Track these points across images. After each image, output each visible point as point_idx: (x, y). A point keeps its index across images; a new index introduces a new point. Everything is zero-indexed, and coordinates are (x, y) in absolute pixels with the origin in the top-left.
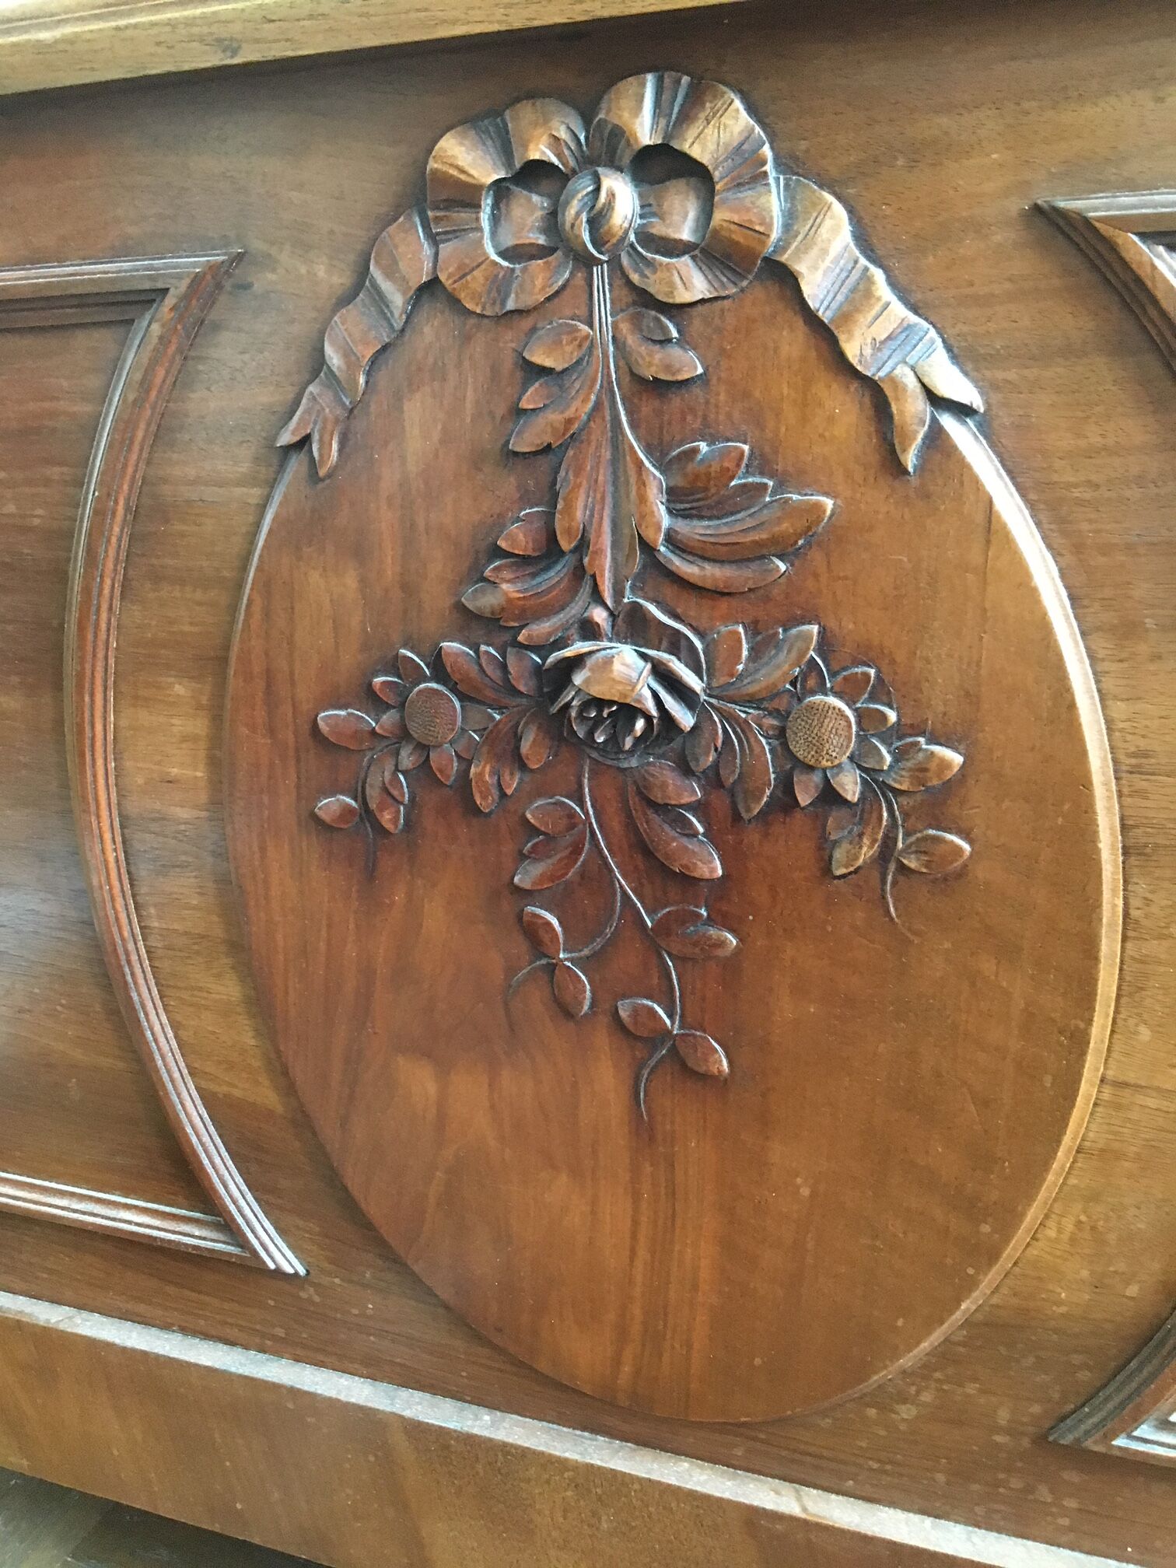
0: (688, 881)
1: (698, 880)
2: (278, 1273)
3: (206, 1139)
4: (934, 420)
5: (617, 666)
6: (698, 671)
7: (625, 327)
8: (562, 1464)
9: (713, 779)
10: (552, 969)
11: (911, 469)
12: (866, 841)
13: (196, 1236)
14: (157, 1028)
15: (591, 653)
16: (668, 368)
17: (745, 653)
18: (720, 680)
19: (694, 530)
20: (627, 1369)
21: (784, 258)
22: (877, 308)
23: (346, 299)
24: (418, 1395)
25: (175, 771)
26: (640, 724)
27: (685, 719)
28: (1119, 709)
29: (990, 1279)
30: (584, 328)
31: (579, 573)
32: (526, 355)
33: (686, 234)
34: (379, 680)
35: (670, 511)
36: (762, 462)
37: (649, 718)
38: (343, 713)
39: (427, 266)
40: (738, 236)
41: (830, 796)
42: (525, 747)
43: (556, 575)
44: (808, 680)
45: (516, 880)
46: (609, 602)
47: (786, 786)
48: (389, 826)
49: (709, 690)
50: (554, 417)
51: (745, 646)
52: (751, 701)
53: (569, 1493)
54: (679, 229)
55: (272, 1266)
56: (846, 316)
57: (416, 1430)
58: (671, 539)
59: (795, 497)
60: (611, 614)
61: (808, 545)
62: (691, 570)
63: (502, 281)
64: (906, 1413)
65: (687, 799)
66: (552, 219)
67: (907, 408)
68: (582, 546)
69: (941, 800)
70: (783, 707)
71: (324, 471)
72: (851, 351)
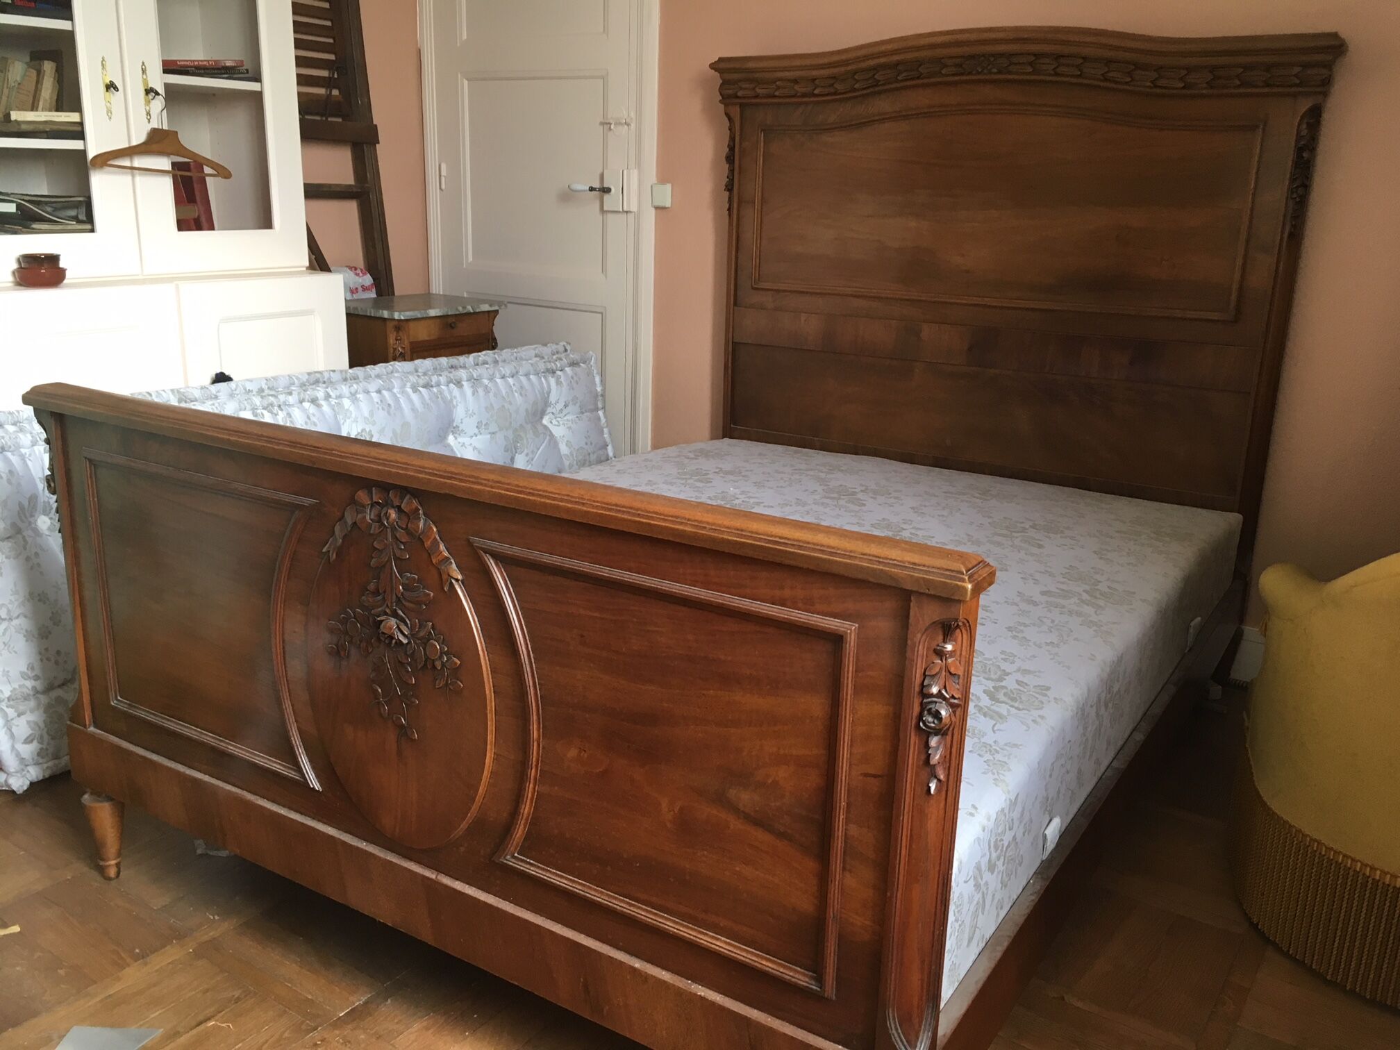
0: (408, 684)
1: (410, 684)
2: (314, 788)
4: (451, 580)
5: (390, 625)
6: (407, 627)
7: (393, 543)
8: (380, 858)
9: (411, 657)
10: (379, 703)
11: (446, 590)
12: (442, 680)
13: (292, 774)
14: (287, 705)
15: (385, 620)
16: (401, 555)
17: (417, 627)
18: (412, 633)
19: (407, 594)
21: (421, 537)
22: (438, 554)
23: (340, 520)
26: (394, 640)
27: (405, 641)
29: (474, 808)
30: (386, 541)
31: (384, 598)
32: (373, 544)
33: (404, 526)
34: (342, 616)
35: (402, 588)
36: (419, 581)
37: (396, 640)
38: (334, 622)
39: (356, 518)
40: (414, 530)
41: (434, 667)
42: (372, 640)
43: (379, 598)
44: (429, 637)
45: (371, 676)
46: (390, 607)
47: (426, 661)
48: (344, 656)
49: (410, 634)
50: (378, 560)
51: (418, 624)
52: (419, 639)
53: (382, 870)
55: (312, 786)
56: (433, 554)
57: (344, 843)
58: (402, 594)
59: (426, 591)
60: (391, 610)
61: (429, 603)
62: (407, 604)
63: (370, 525)
64: (462, 849)
65: (406, 661)
66: (379, 515)
67: (445, 577)
68: (385, 592)
69: (456, 671)
70: (426, 641)
71: (331, 560)
72: (434, 561)
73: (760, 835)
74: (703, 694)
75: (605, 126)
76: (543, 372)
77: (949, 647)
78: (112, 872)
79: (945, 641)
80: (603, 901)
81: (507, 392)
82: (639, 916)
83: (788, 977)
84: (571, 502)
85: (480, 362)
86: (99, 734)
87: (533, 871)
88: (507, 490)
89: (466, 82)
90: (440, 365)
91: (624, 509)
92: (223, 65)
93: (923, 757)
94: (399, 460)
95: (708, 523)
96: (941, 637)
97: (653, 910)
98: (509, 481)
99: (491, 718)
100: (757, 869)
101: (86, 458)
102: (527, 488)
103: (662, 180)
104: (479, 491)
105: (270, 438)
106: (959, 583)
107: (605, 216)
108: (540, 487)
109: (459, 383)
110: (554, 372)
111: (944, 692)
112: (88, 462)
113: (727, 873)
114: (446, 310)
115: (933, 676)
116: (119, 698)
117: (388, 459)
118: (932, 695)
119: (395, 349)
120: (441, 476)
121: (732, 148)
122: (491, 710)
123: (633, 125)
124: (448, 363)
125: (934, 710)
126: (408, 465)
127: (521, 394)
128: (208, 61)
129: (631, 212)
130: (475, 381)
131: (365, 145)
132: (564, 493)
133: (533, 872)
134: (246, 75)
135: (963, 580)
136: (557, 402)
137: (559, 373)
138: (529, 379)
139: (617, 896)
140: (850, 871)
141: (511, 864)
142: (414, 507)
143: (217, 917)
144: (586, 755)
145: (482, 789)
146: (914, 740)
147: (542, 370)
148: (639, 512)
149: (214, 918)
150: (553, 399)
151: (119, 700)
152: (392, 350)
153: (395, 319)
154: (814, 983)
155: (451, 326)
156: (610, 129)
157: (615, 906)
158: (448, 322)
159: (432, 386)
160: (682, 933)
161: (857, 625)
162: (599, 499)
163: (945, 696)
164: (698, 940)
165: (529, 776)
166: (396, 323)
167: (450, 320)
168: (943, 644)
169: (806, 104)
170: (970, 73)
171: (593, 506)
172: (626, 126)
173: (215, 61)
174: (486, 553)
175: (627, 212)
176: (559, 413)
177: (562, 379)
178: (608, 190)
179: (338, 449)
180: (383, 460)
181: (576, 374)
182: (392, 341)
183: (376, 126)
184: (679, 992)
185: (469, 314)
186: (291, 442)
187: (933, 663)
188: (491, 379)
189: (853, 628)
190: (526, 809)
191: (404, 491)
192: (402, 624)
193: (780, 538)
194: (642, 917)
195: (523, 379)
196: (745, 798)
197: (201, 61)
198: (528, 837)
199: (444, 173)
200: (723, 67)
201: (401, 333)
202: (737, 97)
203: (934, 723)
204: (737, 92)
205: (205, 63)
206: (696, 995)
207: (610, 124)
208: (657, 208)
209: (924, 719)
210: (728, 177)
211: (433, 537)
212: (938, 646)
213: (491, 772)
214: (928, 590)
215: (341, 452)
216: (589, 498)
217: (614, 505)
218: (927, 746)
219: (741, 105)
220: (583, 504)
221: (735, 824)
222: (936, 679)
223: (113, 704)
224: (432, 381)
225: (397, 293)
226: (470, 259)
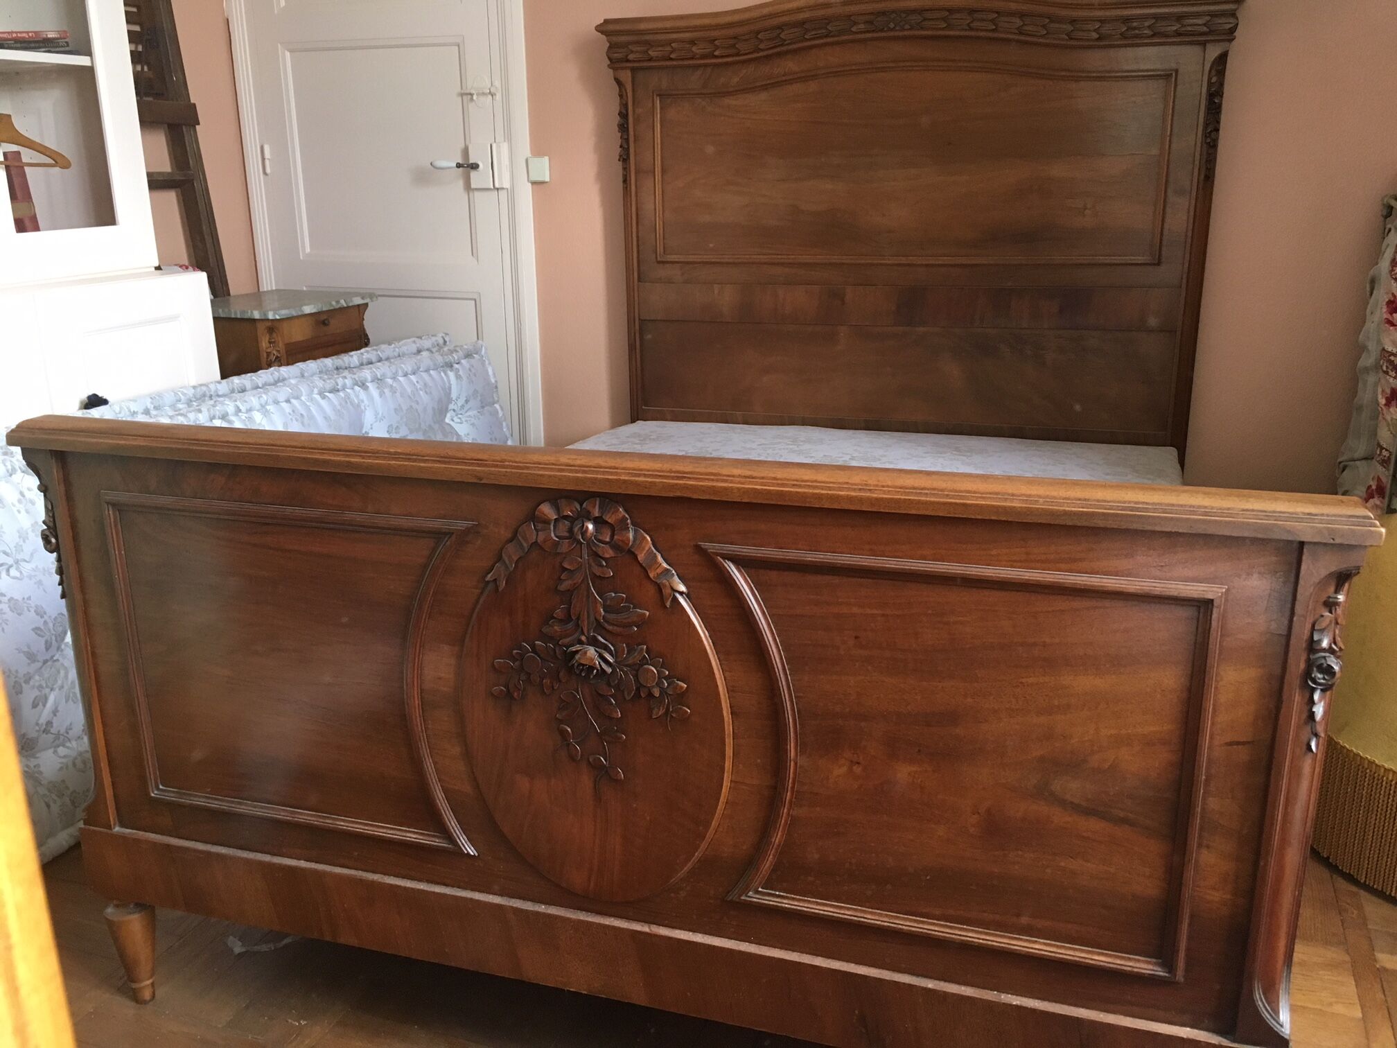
0: (611, 718)
1: (614, 718)
2: (468, 853)
3: (444, 805)
4: (674, 595)
5: (588, 654)
6: (611, 654)
7: (591, 561)
8: (569, 919)
9: (617, 687)
10: (568, 745)
11: (667, 606)
12: (661, 708)
13: (437, 842)
14: (428, 764)
15: (581, 650)
16: (603, 573)
17: (626, 652)
18: (619, 660)
19: (611, 617)
20: (592, 884)
21: (633, 550)
22: (656, 567)
23: (511, 540)
24: (518, 900)
25: (443, 675)
26: (595, 671)
27: (609, 670)
28: (727, 674)
29: (703, 846)
30: (580, 560)
31: (577, 625)
32: (563, 564)
33: (608, 540)
34: (515, 651)
35: (604, 610)
36: (628, 600)
37: (598, 670)
38: (502, 660)
39: (535, 537)
40: (620, 543)
41: (650, 695)
42: (561, 674)
43: (570, 625)
44: (644, 661)
45: (557, 716)
46: (586, 634)
47: (638, 689)
48: (517, 698)
49: (616, 662)
50: (570, 582)
51: (626, 649)
52: (626, 666)
53: (572, 932)
54: (606, 538)
55: (466, 852)
56: (650, 567)
57: (515, 910)
58: (604, 618)
59: (638, 610)
60: (587, 638)
61: (642, 624)
62: (610, 628)
63: (556, 544)
64: (683, 894)
65: (610, 694)
66: (571, 530)
67: (667, 591)
68: (578, 619)
69: (681, 697)
70: (637, 668)
71: (500, 589)
72: (651, 575)
73: (1094, 826)
74: (1021, 683)
75: (465, 97)
76: (442, 367)
77: (1341, 598)
78: (147, 995)
79: (1337, 591)
80: (883, 923)
81: (412, 391)
82: (933, 933)
83: (1129, 969)
84: (854, 490)
85: (365, 361)
86: (129, 834)
87: (786, 904)
88: (762, 484)
89: (288, 54)
90: (325, 366)
91: (926, 491)
92: (45, 36)
93: (1304, 716)
94: (603, 464)
95: (1040, 496)
96: (1332, 589)
97: (948, 924)
98: (762, 475)
99: (729, 741)
100: (1087, 861)
101: (108, 503)
102: (788, 480)
103: (538, 151)
104: (726, 489)
105: (410, 455)
106: (1372, 529)
107: (471, 194)
108: (806, 478)
109: (363, 385)
110: (452, 366)
111: (1334, 646)
112: (110, 509)
113: (1049, 871)
114: (320, 306)
115: (1322, 631)
116: (161, 787)
117: (587, 464)
118: (1324, 650)
119: (268, 354)
120: (673, 478)
121: (624, 115)
122: (729, 734)
123: (498, 97)
124: (333, 364)
125: (1325, 665)
126: (617, 468)
127: (426, 393)
128: (28, 32)
129: (503, 189)
130: (378, 380)
131: (184, 128)
132: (841, 481)
133: (787, 906)
134: (67, 49)
135: (1375, 526)
136: (458, 398)
137: (456, 366)
138: (430, 375)
139: (898, 915)
140: (1208, 847)
141: (755, 900)
142: (621, 516)
143: (303, 1023)
144: (860, 769)
145: (714, 823)
146: (1298, 698)
147: (441, 364)
148: (946, 493)
149: (300, 1023)
150: (454, 395)
151: (162, 790)
152: (265, 355)
153: (268, 320)
154: (1160, 969)
155: (324, 323)
156: (472, 99)
157: (900, 926)
158: (321, 320)
159: (338, 391)
160: (990, 943)
161: (1227, 587)
162: (890, 483)
163: (1334, 649)
164: (1012, 947)
165: (784, 799)
166: (269, 324)
167: (323, 317)
168: (1335, 596)
169: (706, 66)
170: (882, 30)
171: (884, 491)
172: (490, 97)
173: (35, 32)
174: (724, 558)
175: (498, 189)
176: (461, 410)
177: (461, 373)
178: (475, 167)
179: (512, 459)
180: (579, 466)
181: (473, 367)
182: (264, 344)
183: (194, 105)
184: (990, 1005)
185: (342, 309)
186: (442, 457)
187: (1322, 616)
188: (394, 378)
189: (1224, 590)
190: (778, 838)
191: (609, 499)
192: (603, 651)
193: (1136, 503)
194: (937, 933)
195: (425, 375)
196: (1073, 787)
197: (20, 32)
198: (775, 868)
199: (267, 155)
200: (608, 28)
201: (274, 335)
202: (628, 61)
203: (1324, 679)
204: (627, 56)
205: (24, 35)
206: (1011, 1005)
207: (472, 95)
208: (534, 183)
209: (1313, 676)
210: (621, 147)
211: (647, 549)
212: (1329, 597)
213: (726, 802)
214: (1333, 539)
215: (516, 462)
216: (875, 483)
217: (910, 488)
218: (1311, 702)
219: (633, 70)
220: (870, 490)
221: (1060, 817)
222: (1325, 633)
223: (153, 795)
224: (338, 385)
225: (232, 292)
226: (308, 250)
